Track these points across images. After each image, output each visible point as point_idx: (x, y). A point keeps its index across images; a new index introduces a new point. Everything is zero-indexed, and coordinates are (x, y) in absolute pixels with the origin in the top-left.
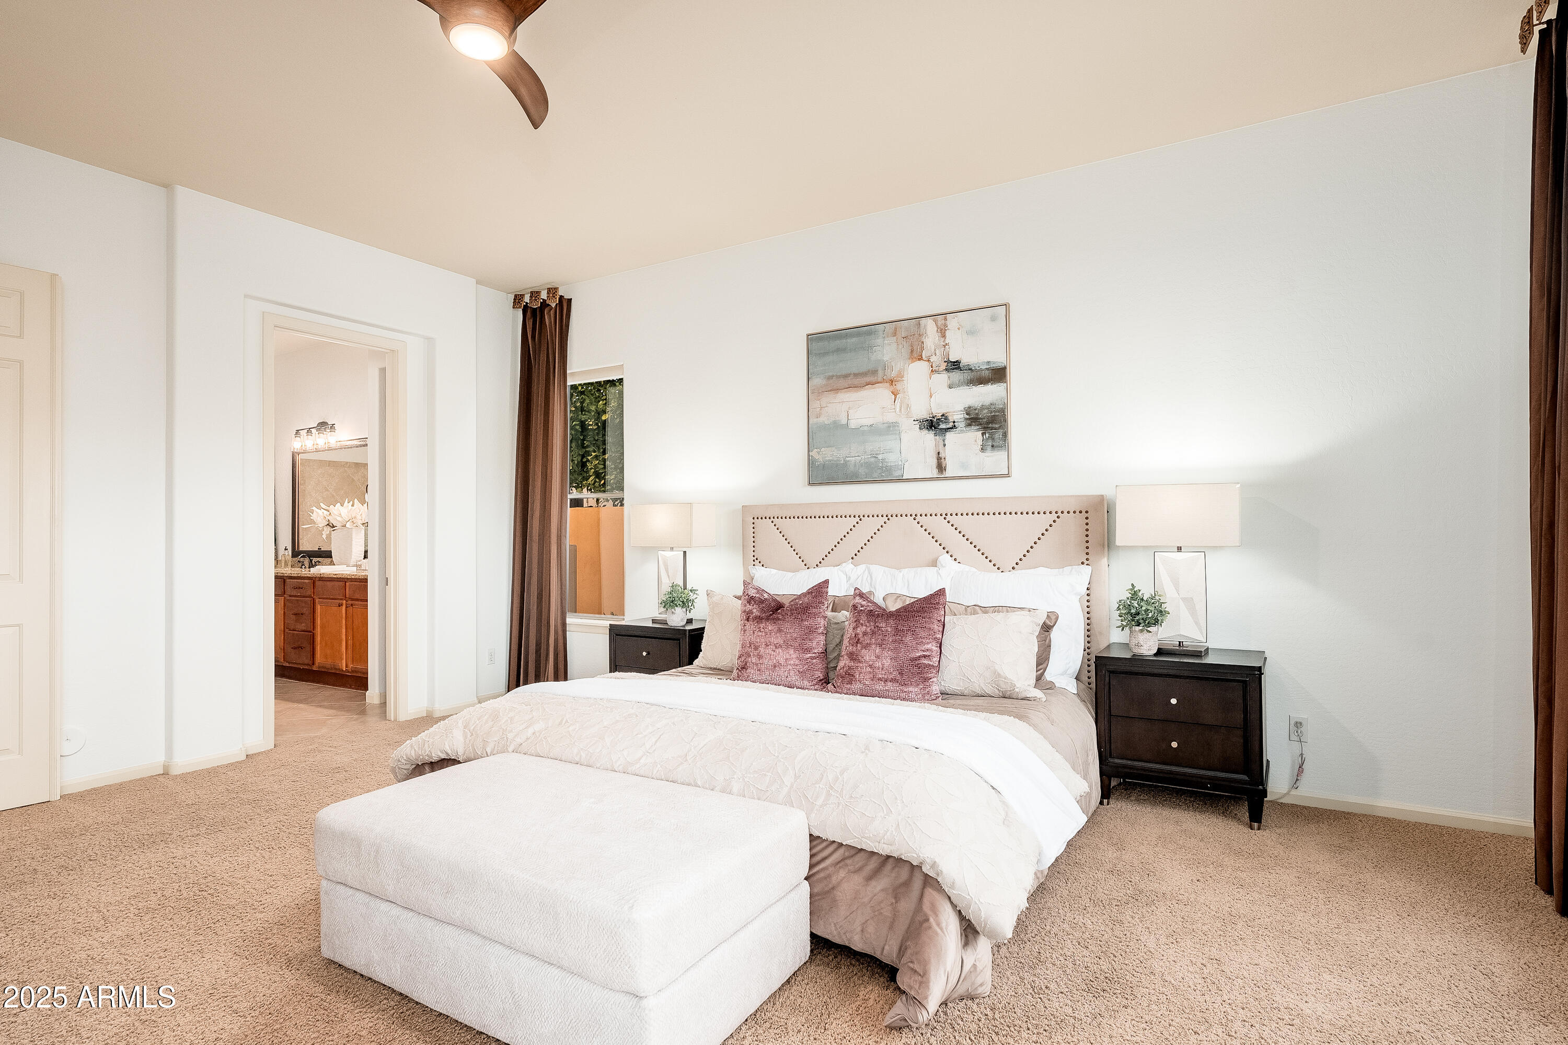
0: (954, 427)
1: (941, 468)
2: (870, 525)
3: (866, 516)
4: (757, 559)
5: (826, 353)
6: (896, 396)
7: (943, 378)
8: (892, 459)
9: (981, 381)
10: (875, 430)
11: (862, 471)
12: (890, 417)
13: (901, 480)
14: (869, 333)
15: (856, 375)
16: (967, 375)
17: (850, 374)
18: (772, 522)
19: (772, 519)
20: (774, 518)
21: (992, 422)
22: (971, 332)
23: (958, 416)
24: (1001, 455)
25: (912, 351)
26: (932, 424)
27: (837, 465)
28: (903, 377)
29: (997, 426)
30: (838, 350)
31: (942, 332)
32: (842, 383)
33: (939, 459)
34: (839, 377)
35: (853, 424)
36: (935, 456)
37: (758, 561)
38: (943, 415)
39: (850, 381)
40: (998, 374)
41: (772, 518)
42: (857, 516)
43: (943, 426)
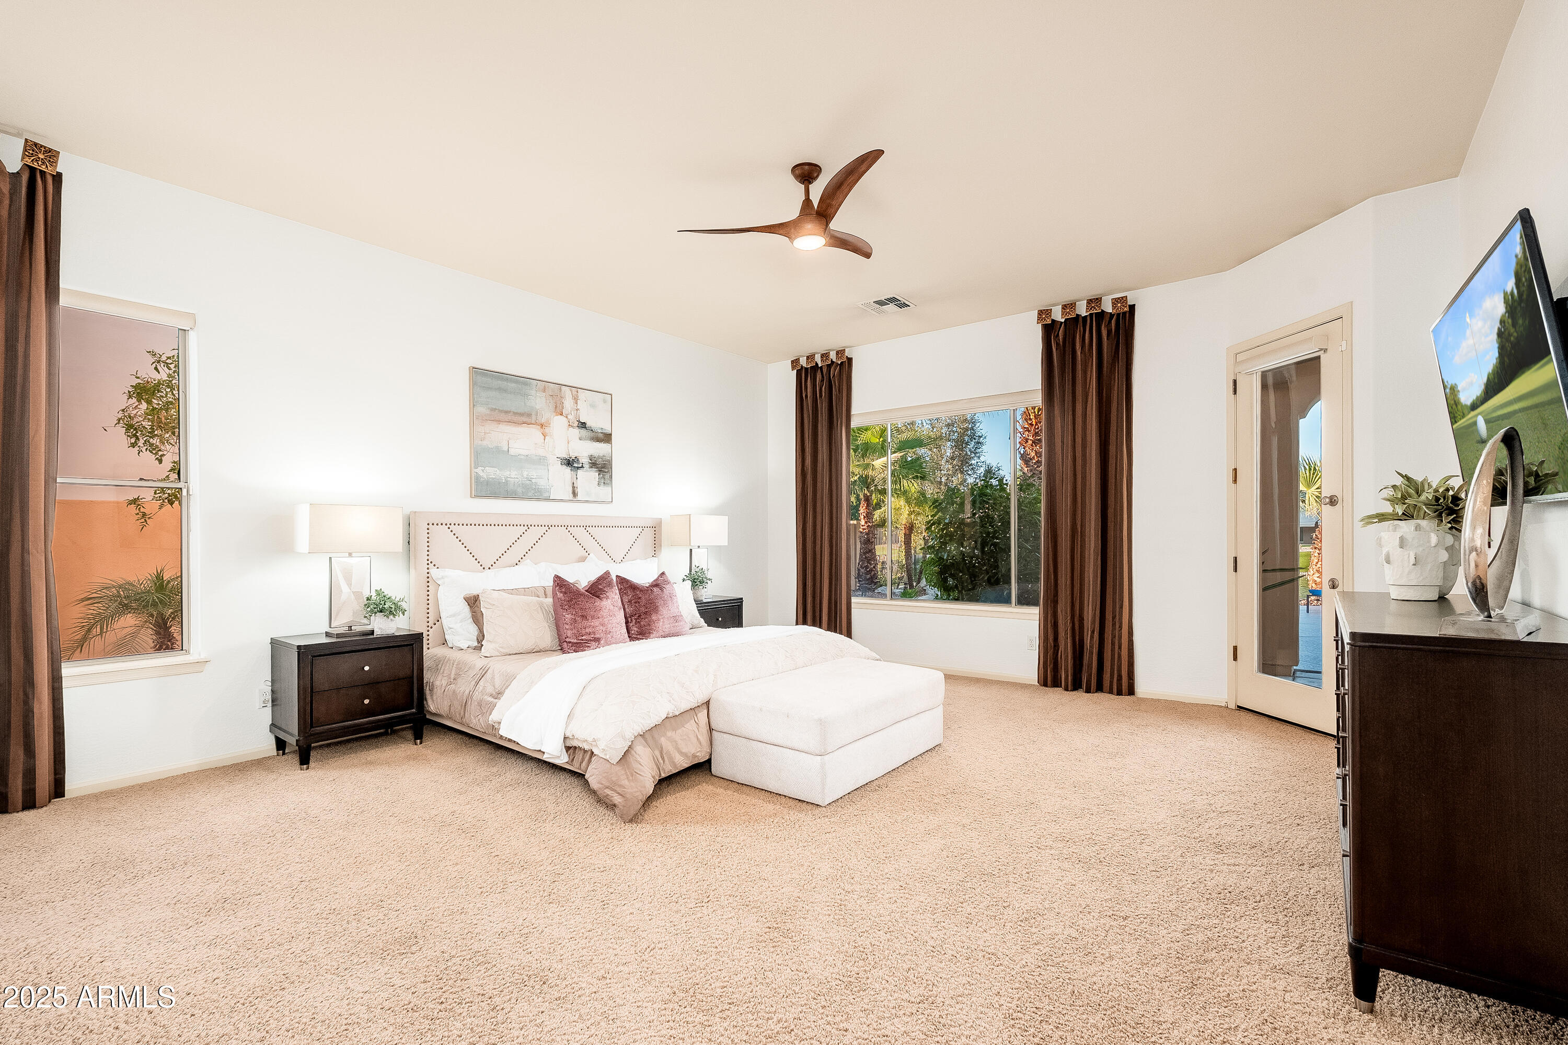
0: (582, 467)
1: (575, 494)
2: (535, 533)
3: (533, 525)
4: (431, 563)
5: (490, 389)
6: (545, 437)
7: (576, 432)
8: (542, 483)
9: (598, 440)
10: (529, 460)
11: (520, 490)
12: (541, 452)
13: (548, 499)
14: (526, 384)
15: (515, 414)
16: (589, 434)
17: (510, 412)
18: (449, 528)
19: (448, 526)
20: (450, 524)
21: (604, 468)
22: (593, 406)
23: (585, 460)
24: (607, 489)
25: (556, 407)
26: (569, 463)
27: (499, 483)
28: (550, 424)
29: (606, 470)
30: (500, 389)
31: (576, 399)
32: (503, 416)
33: (573, 487)
34: (501, 411)
35: (512, 452)
36: (571, 485)
37: (433, 564)
38: (576, 458)
39: (509, 417)
40: (606, 438)
41: (448, 524)
42: (526, 525)
43: (576, 465)
